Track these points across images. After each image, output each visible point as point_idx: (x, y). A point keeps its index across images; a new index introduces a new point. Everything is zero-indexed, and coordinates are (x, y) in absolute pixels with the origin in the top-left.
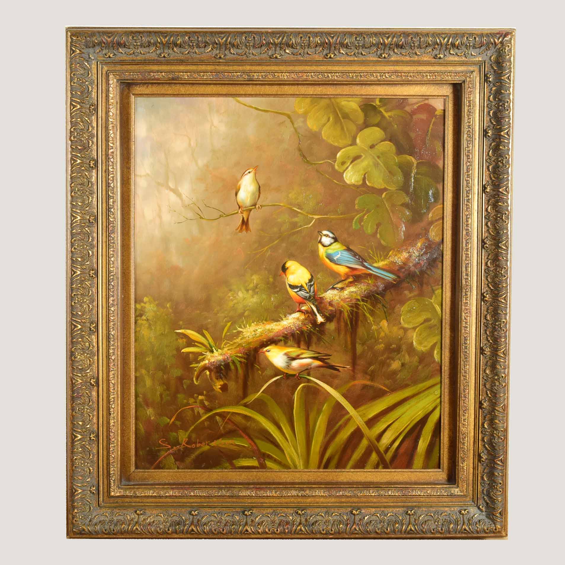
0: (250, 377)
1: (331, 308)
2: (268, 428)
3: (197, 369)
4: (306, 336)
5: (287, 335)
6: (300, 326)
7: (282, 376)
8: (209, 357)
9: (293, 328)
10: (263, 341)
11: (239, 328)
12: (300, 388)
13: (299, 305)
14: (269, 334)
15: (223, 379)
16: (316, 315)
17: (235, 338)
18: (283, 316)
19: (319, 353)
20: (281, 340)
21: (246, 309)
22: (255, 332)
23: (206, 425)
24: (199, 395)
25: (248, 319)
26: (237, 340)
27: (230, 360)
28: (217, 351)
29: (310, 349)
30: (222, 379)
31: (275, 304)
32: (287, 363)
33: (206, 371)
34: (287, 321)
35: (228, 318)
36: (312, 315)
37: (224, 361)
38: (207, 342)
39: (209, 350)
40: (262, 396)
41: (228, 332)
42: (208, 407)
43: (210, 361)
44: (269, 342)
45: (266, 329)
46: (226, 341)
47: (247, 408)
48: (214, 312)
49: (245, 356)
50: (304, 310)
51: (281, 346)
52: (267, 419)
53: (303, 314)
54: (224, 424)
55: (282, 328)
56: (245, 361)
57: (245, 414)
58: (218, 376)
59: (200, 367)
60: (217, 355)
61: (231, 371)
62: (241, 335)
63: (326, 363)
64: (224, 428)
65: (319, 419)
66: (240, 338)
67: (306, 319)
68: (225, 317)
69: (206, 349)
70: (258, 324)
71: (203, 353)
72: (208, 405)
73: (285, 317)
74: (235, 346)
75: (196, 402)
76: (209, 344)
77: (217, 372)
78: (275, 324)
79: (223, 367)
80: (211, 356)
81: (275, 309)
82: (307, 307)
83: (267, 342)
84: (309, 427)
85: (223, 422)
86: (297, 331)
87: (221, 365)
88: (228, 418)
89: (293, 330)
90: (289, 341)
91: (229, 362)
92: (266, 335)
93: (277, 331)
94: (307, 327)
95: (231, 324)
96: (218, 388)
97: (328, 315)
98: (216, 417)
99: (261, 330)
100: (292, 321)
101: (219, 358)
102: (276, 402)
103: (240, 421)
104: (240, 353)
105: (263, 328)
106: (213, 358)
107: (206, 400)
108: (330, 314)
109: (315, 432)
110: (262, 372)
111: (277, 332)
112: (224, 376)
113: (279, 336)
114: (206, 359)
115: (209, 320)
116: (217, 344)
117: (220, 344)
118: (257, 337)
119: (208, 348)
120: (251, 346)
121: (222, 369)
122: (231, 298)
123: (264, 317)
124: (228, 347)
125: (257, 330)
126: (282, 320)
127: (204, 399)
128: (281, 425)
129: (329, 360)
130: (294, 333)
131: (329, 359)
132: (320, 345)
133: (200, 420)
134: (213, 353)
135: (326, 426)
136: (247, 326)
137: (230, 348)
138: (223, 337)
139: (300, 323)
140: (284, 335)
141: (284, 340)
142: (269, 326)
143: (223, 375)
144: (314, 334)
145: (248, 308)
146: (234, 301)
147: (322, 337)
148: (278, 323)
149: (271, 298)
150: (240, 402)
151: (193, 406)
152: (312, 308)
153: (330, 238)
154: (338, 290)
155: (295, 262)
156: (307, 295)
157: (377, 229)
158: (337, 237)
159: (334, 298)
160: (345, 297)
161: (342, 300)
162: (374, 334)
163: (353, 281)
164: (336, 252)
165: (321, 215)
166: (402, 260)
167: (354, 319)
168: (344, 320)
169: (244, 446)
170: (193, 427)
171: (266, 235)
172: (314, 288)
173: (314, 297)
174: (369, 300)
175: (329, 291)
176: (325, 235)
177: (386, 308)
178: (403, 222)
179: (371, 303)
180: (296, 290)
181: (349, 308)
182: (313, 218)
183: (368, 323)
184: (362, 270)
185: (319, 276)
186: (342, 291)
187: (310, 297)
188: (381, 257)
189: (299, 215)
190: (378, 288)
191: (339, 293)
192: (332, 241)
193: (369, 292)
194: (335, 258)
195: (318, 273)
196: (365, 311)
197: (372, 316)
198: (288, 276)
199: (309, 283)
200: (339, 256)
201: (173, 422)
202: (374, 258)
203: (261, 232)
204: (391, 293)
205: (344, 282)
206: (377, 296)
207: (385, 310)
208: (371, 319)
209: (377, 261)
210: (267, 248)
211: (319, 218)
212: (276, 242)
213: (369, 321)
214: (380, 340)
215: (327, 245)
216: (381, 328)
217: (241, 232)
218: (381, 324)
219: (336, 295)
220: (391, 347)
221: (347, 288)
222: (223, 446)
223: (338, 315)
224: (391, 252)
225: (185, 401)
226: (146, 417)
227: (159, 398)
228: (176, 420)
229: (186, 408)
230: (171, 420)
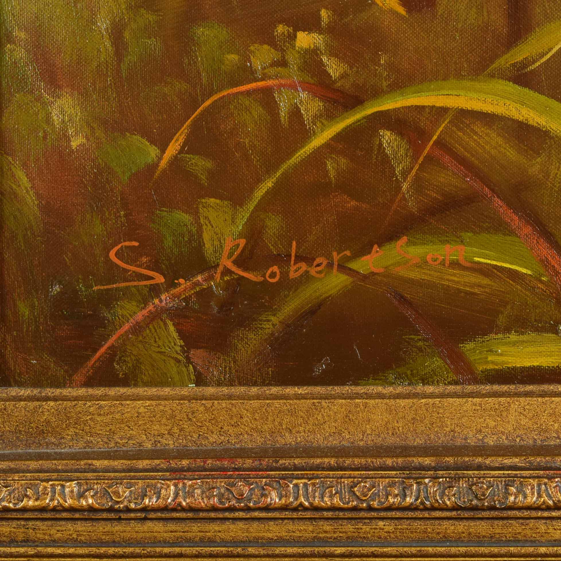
23: (332, 174)
24: (297, 29)
42: (339, 84)
47: (526, 90)
54: (417, 167)
57: (521, 119)
64: (418, 184)
85: (415, 158)
88: (435, 138)
98: (381, 132)
103: (493, 152)
107: (333, 53)
127: (322, 48)
133: (303, 147)
150: (492, 60)
151: (270, 83)
169: (514, 275)
170: (269, 184)
201: (175, 161)
222: (414, 275)
225: (233, 58)
226: (45, 138)
227: (108, 44)
228: (187, 153)
229: (235, 90)
230: (163, 151)
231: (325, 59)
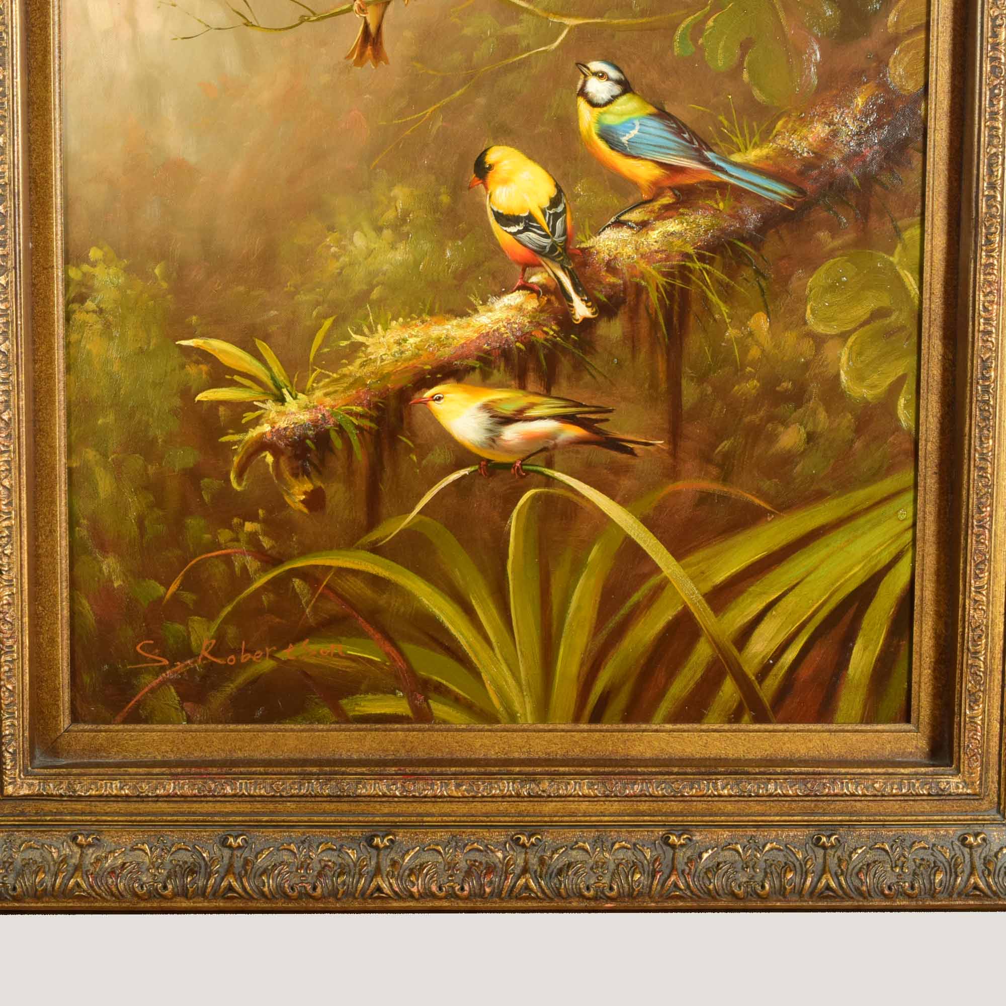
0: (388, 470)
1: (612, 279)
2: (437, 612)
3: (240, 449)
4: (542, 357)
5: (489, 355)
6: (526, 330)
7: (477, 467)
8: (272, 415)
9: (505, 336)
10: (424, 370)
11: (355, 333)
12: (525, 502)
13: (524, 270)
14: (439, 350)
15: (312, 475)
16: (570, 300)
17: (344, 361)
18: (477, 302)
19: (579, 405)
20: (473, 369)
21: (375, 282)
22: (400, 344)
23: (266, 603)
24: (245, 520)
25: (380, 309)
26: (350, 367)
27: (331, 422)
28: (295, 398)
29: (554, 392)
30: (308, 476)
31: (457, 269)
32: (490, 431)
33: (263, 455)
34: (490, 314)
35: (326, 305)
36: (557, 298)
37: (315, 426)
38: (267, 372)
39: (274, 395)
40: (420, 522)
41: (326, 346)
42: (269, 552)
43: (277, 427)
44: (439, 373)
45: (430, 338)
46: (319, 370)
47: (377, 557)
48: (286, 289)
49: (374, 413)
50: (537, 284)
51: (474, 385)
52: (433, 587)
53: (535, 295)
54: (314, 600)
55: (476, 335)
56: (373, 425)
57: (374, 573)
58: (298, 468)
59: (247, 442)
60: (293, 410)
61: (334, 454)
62: (361, 354)
63: (598, 432)
64: (315, 609)
65: (578, 587)
66: (358, 362)
67: (542, 311)
68: (318, 303)
69: (264, 393)
70: (408, 323)
71: (255, 403)
72: (272, 547)
73: (485, 302)
74: (345, 385)
75: (238, 540)
76: (273, 378)
77: (296, 457)
78: (454, 322)
79: (313, 442)
80: (279, 413)
81: (455, 282)
82: (546, 275)
83: (433, 372)
84: (551, 610)
86: (518, 344)
87: (308, 437)
88: (325, 583)
89: (507, 340)
90: (495, 371)
91: (327, 431)
92: (432, 353)
93: (462, 341)
94: (547, 333)
95: (335, 322)
96: (297, 500)
97: (605, 299)
98: (294, 580)
99: (419, 339)
100: (504, 316)
101: (302, 417)
102: (459, 540)
103: (358, 591)
104: (359, 405)
105: (422, 336)
106: (283, 418)
107: (265, 534)
108: (610, 298)
109: (568, 621)
110: (421, 457)
111: (462, 346)
112: (315, 466)
113: (467, 357)
114: (263, 420)
115: (273, 313)
116: (296, 379)
117: (304, 379)
118: (405, 360)
119: (270, 389)
120: (389, 385)
121: (308, 449)
122: (333, 249)
123: (425, 305)
124: (324, 386)
125: (405, 340)
126: (476, 311)
127: (260, 531)
128: (474, 602)
129: (607, 423)
130: (510, 349)
131: (607, 420)
132: (581, 383)
133: (248, 587)
134: (283, 405)
135: (597, 606)
136: (377, 330)
137: (331, 389)
138: (311, 359)
139: (526, 321)
140: (482, 355)
141: (481, 368)
142: (440, 328)
143: (311, 464)
144: (564, 351)
145: (380, 278)
146: (342, 259)
147: (588, 359)
148: (464, 321)
149: (444, 250)
150: (359, 538)
151: (229, 551)
152: (558, 279)
153: (609, 83)
154: (631, 228)
155: (512, 149)
156: (546, 242)
157: (743, 56)
158: (630, 80)
159: (620, 250)
160: (653, 248)
161: (643, 256)
162: (730, 351)
163: (673, 203)
164: (626, 122)
165: (585, 16)
166: (811, 145)
167: (676, 307)
168: (649, 314)
169: (370, 661)
170: (229, 609)
171: (431, 72)
172: (565, 222)
173: (565, 249)
174: (718, 257)
175: (608, 231)
176: (595, 74)
177: (764, 277)
178: (816, 37)
179: (724, 266)
180: (514, 229)
181: (661, 280)
182: (562, 26)
183: (715, 320)
184: (699, 172)
185: (578, 189)
186: (644, 231)
187: (553, 248)
188: (752, 135)
189: (525, 17)
190: (743, 221)
191: (635, 238)
192: (617, 90)
193: (717, 233)
194: (624, 140)
195: (576, 180)
196: (707, 286)
197: (725, 302)
198: (491, 187)
199: (550, 208)
200: (634, 132)
201: (174, 595)
202: (735, 139)
203: (419, 65)
204: (781, 238)
205: (650, 207)
206: (742, 245)
207: (763, 284)
208: (724, 309)
209: (742, 147)
210: (432, 108)
211: (578, 26)
212: (458, 93)
213: (717, 316)
214: (749, 369)
215: (602, 102)
216: (751, 334)
217: (362, 65)
218: (752, 323)
219: (625, 243)
220: (778, 389)
221: (658, 223)
222: (314, 661)
223: (630, 299)
224: (780, 123)
225: (207, 537)
226: (99, 581)
227: (135, 527)
228: (182, 590)
229: (209, 555)
230: (168, 589)
231: (261, 537)
